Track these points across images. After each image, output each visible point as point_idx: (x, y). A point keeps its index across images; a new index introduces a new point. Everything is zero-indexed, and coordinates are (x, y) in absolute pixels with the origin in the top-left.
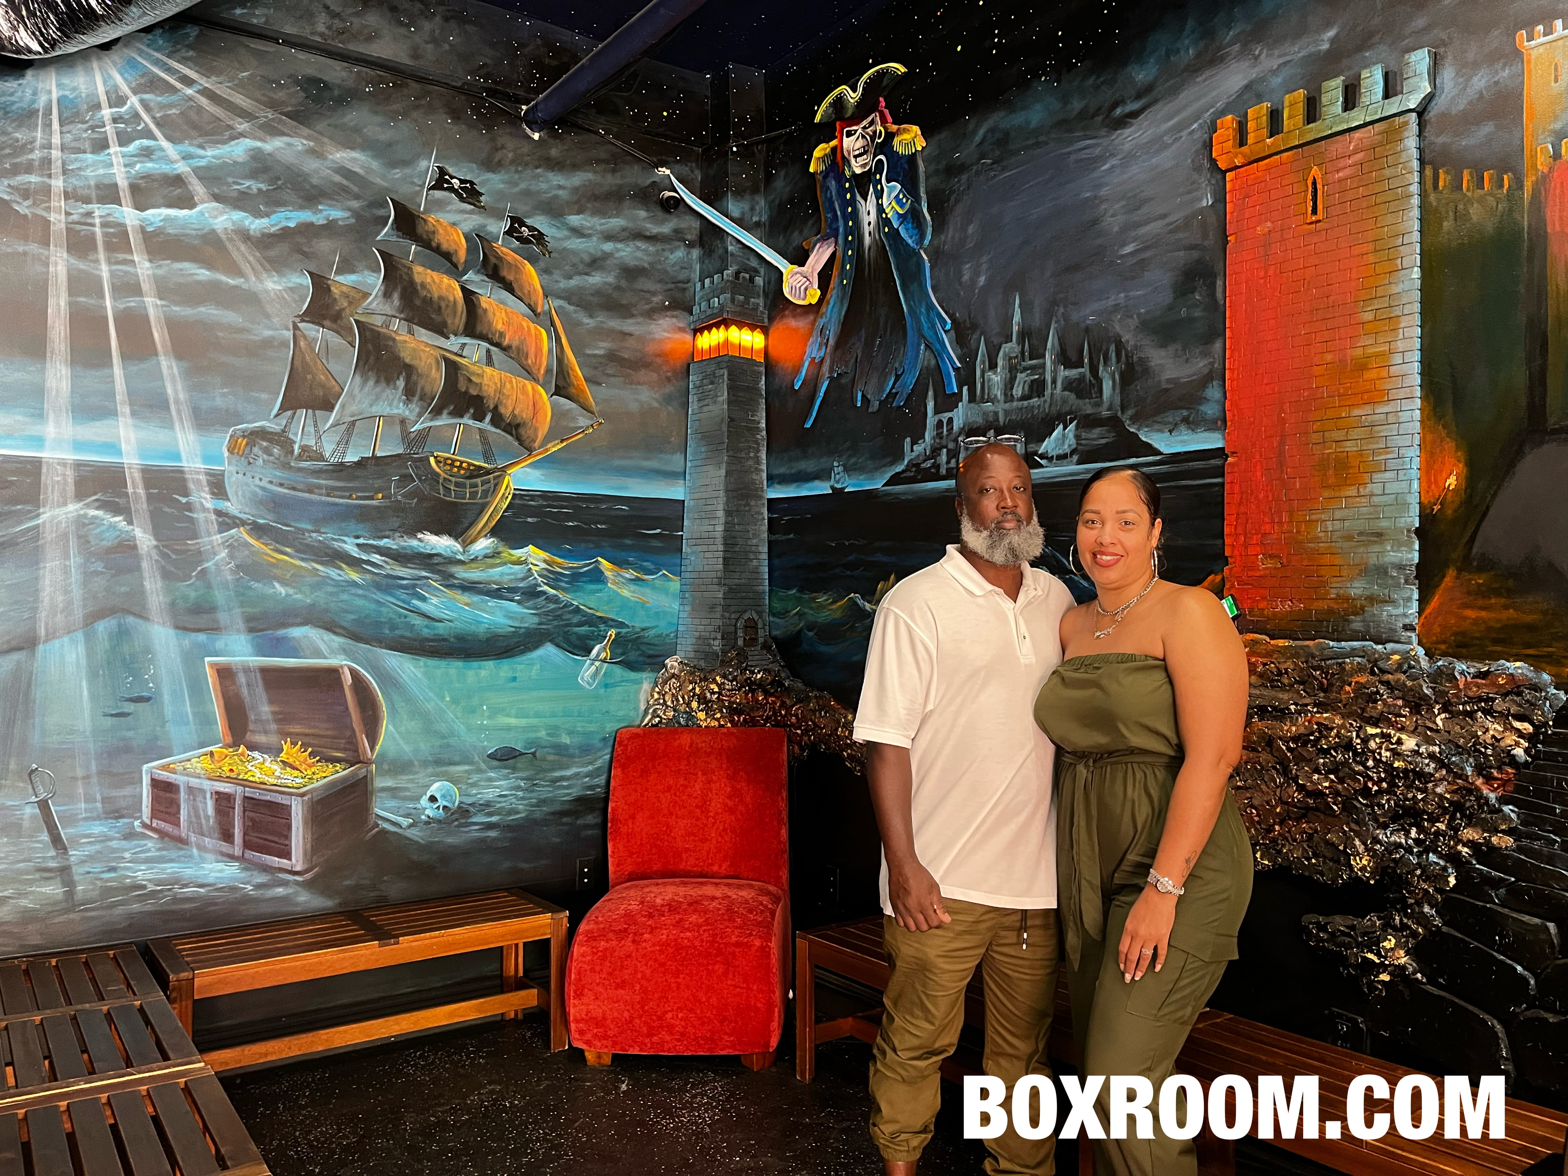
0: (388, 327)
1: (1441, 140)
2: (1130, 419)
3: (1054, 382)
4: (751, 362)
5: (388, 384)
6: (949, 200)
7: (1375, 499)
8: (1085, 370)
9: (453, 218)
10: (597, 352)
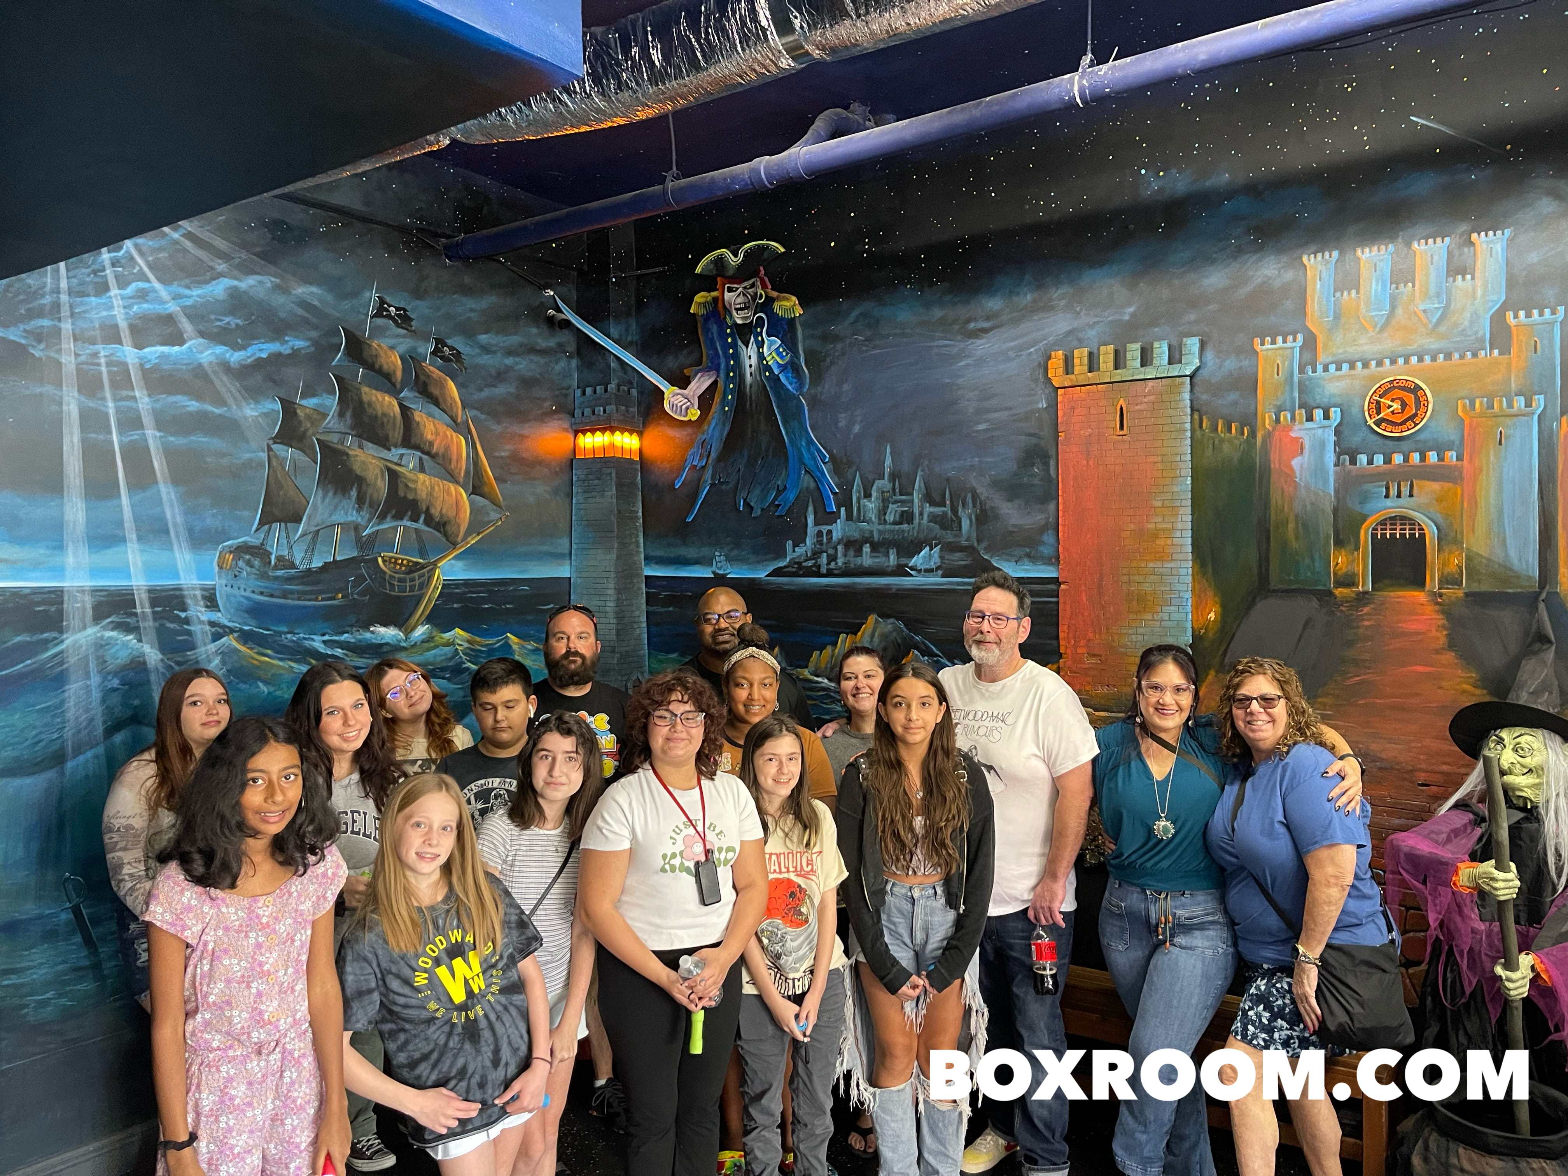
0: (342, 444)
1: (1204, 397)
2: (985, 549)
3: (921, 514)
4: (630, 461)
5: (344, 495)
6: (825, 360)
7: (1164, 623)
8: (947, 509)
9: (391, 342)
10: (503, 454)
